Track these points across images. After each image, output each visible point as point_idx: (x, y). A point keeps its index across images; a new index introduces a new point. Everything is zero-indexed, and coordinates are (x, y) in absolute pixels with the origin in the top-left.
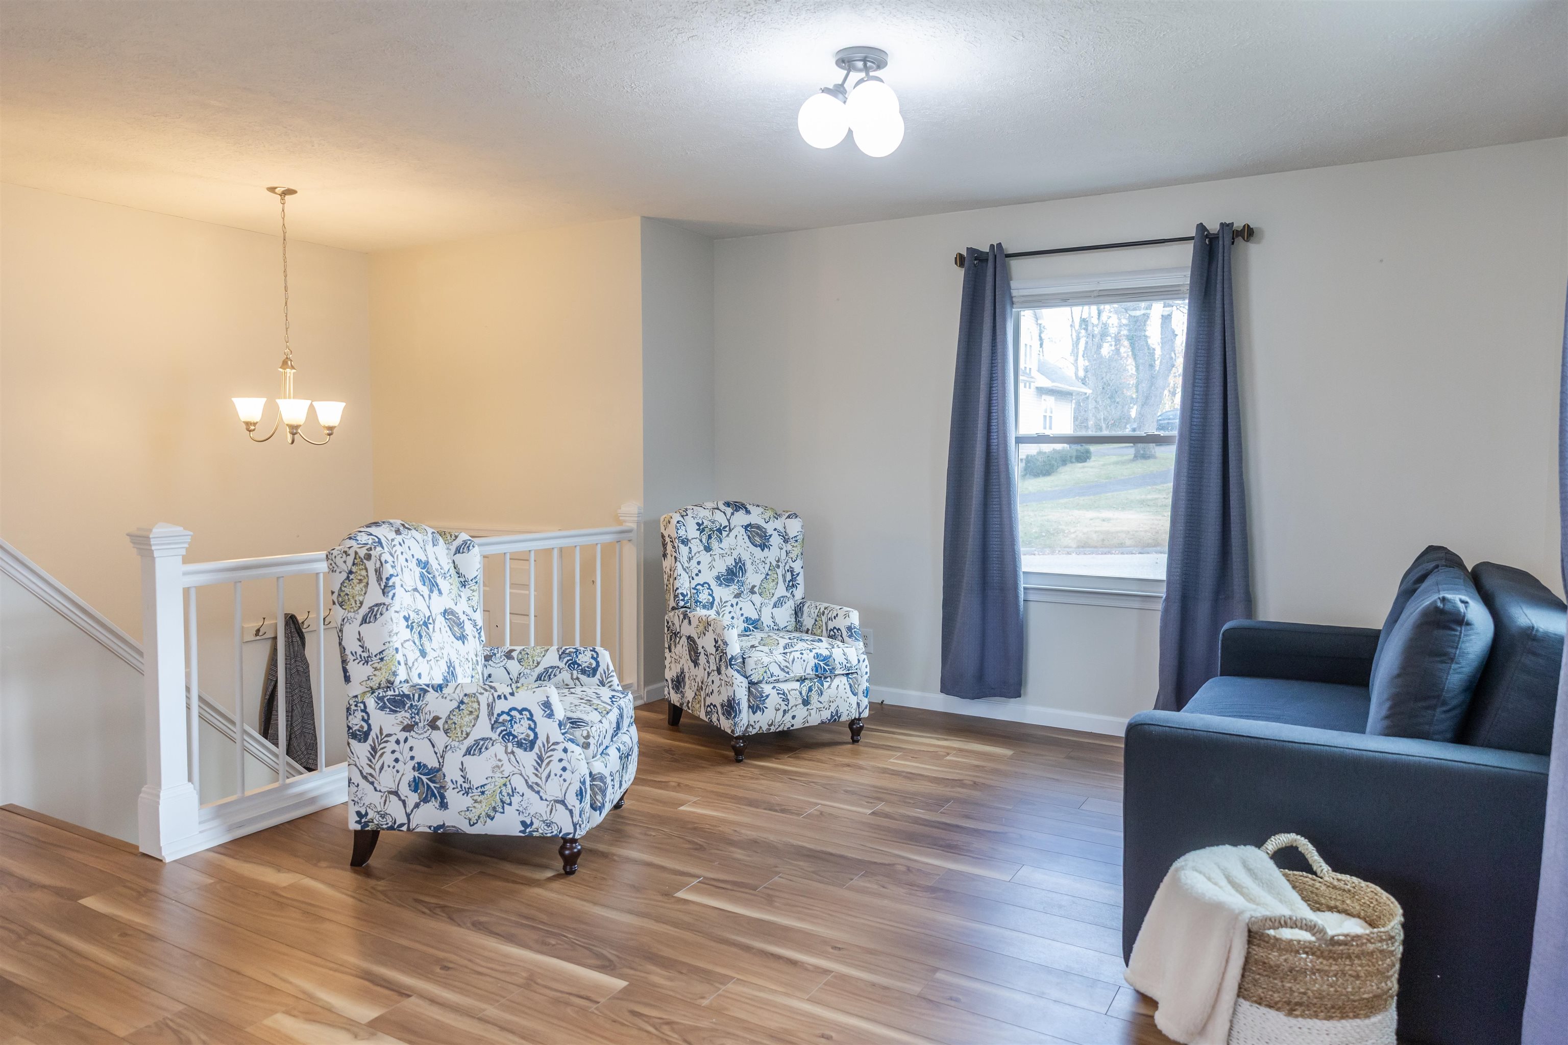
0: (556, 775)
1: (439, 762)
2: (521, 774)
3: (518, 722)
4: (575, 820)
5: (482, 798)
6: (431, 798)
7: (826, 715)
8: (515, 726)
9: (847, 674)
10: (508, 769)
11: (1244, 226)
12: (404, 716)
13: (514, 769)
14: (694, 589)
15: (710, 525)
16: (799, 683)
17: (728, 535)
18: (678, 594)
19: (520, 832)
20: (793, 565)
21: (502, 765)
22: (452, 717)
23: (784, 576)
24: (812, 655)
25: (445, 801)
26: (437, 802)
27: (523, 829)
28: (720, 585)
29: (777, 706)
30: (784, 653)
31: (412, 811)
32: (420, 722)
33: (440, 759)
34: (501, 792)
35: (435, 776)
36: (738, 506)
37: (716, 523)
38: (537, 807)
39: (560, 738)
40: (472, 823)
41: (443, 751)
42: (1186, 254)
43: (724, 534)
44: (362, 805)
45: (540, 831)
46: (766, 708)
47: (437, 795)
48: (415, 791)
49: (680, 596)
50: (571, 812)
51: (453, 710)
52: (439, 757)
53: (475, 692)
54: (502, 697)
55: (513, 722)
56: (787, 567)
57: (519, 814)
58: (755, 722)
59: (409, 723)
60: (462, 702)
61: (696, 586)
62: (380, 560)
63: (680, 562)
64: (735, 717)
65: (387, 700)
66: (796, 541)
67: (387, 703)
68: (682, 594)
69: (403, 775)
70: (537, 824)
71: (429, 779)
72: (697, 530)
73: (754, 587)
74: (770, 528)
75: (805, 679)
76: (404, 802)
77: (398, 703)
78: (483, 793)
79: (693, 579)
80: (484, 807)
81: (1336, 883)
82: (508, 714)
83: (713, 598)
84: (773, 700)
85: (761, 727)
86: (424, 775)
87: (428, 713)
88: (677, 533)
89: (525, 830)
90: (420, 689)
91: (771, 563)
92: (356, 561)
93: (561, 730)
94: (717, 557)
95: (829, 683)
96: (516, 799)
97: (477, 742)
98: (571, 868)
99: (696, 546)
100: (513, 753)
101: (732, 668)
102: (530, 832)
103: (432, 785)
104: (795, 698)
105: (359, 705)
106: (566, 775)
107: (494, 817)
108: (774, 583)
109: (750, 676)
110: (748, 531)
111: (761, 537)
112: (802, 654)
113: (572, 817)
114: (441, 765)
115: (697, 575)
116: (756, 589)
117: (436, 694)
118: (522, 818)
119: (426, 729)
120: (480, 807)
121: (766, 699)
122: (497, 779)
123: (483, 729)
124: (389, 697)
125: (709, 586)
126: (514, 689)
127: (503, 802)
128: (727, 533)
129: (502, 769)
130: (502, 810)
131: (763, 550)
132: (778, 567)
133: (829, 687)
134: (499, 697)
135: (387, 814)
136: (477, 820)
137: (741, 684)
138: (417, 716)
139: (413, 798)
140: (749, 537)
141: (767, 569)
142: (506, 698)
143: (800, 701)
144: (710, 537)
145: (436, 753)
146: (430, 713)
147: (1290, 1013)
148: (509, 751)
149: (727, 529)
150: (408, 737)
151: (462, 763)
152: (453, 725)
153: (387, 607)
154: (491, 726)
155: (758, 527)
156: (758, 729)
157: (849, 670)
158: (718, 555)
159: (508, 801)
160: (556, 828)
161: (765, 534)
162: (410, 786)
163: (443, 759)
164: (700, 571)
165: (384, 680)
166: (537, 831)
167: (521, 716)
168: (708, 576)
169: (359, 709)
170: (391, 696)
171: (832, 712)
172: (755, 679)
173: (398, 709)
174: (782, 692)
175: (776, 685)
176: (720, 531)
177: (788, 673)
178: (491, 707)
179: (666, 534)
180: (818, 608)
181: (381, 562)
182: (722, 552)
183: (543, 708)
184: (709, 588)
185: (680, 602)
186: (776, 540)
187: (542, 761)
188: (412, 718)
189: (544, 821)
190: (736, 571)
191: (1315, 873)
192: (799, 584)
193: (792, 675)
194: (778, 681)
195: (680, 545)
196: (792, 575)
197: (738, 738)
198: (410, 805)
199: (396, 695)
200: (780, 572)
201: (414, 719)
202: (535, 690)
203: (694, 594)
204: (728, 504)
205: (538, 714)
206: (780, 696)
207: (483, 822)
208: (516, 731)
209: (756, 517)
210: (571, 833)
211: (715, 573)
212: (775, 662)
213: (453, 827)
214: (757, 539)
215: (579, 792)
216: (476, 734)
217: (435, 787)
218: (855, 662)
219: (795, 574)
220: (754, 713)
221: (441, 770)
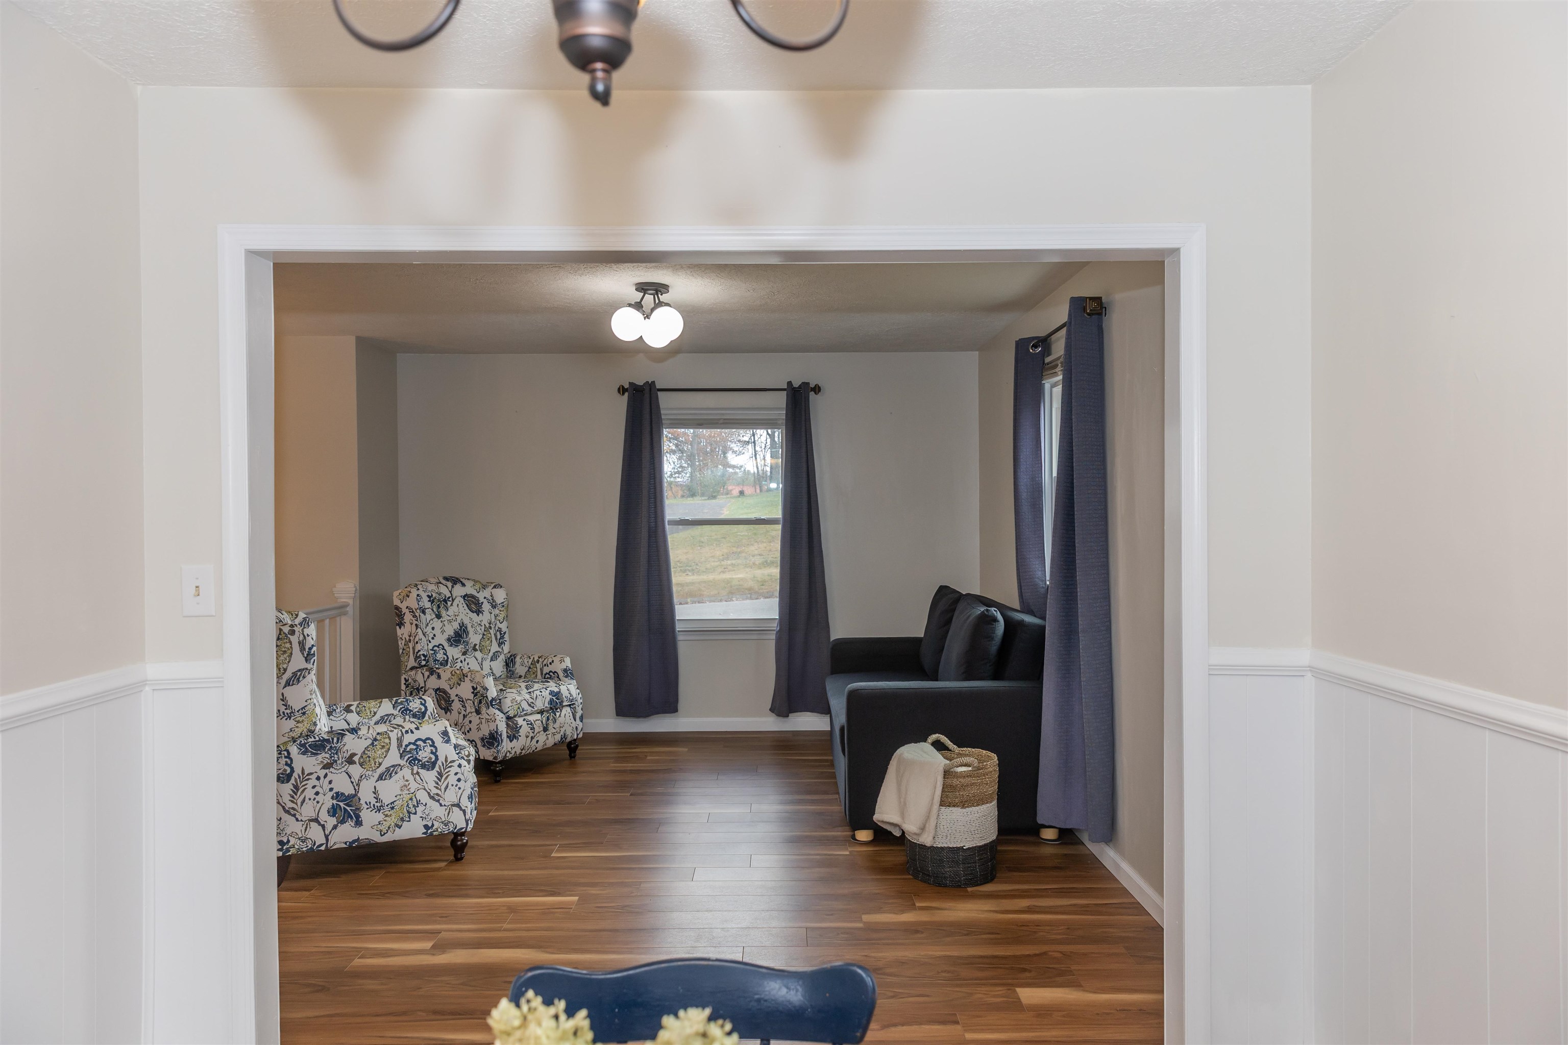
0: (452, 785)
1: (355, 789)
2: (425, 789)
3: (422, 749)
4: (467, 817)
5: (392, 812)
6: (347, 819)
7: (558, 738)
8: (420, 753)
9: (570, 705)
10: (413, 786)
11: (816, 385)
12: (324, 757)
13: (418, 785)
14: (432, 650)
15: (438, 597)
16: (540, 715)
17: (452, 605)
18: (420, 655)
19: (423, 834)
20: (501, 626)
21: (409, 784)
22: (366, 752)
23: (495, 635)
24: (548, 692)
25: (360, 819)
26: (352, 822)
27: (426, 831)
28: (451, 646)
29: (528, 734)
30: (529, 693)
31: (330, 832)
32: (339, 760)
33: (356, 787)
34: (408, 805)
35: (351, 801)
36: (455, 581)
37: (442, 594)
38: (437, 811)
39: (456, 757)
40: (383, 833)
41: (359, 780)
42: (781, 399)
43: (449, 603)
44: (284, 834)
45: (439, 830)
46: (520, 736)
47: (353, 816)
48: (334, 816)
49: (422, 656)
50: (464, 812)
51: (368, 747)
52: (355, 785)
53: (386, 730)
54: (409, 731)
55: (418, 750)
56: (497, 628)
57: (423, 820)
58: (511, 748)
59: (329, 761)
60: (375, 740)
61: (433, 647)
62: (303, 634)
63: (420, 628)
64: (498, 746)
65: (309, 745)
66: (503, 606)
67: (309, 748)
68: (423, 655)
69: (323, 804)
70: (436, 825)
71: (347, 805)
72: (429, 601)
73: (475, 645)
74: (481, 596)
75: (544, 711)
76: (323, 827)
77: (319, 746)
78: (392, 808)
79: (430, 642)
80: (393, 819)
81: (961, 752)
82: (414, 744)
83: (447, 656)
84: (525, 730)
85: (516, 752)
86: (341, 801)
87: (346, 752)
88: (418, 604)
89: (427, 831)
90: (337, 733)
91: (485, 625)
92: (280, 636)
93: (456, 751)
94: (446, 623)
95: (559, 713)
96: (420, 809)
97: (388, 769)
98: (461, 855)
99: (430, 615)
100: (418, 773)
101: (494, 708)
102: (431, 832)
103: (348, 809)
104: (538, 727)
105: (282, 753)
106: (460, 784)
107: (402, 825)
108: (489, 641)
109: (507, 712)
110: (466, 600)
111: (475, 604)
112: (541, 692)
113: (465, 815)
114: (357, 791)
115: (433, 638)
116: (477, 647)
117: (353, 736)
118: (425, 823)
119: (344, 764)
120: (390, 819)
121: (520, 729)
122: (405, 796)
123: (393, 757)
124: (310, 743)
125: (443, 646)
126: (418, 725)
127: (409, 813)
128: (451, 602)
129: (408, 788)
130: (408, 819)
131: (478, 615)
132: (490, 628)
133: (560, 716)
134: (407, 732)
135: (307, 838)
136: (387, 831)
137: (502, 719)
138: (336, 756)
139: (333, 821)
140: (467, 605)
141: (483, 630)
142: (412, 732)
143: (542, 729)
144: (439, 607)
145: (352, 783)
146: (347, 751)
147: (963, 807)
148: (415, 772)
149: (451, 599)
150: (328, 773)
151: (375, 787)
152: (368, 758)
153: (309, 671)
154: (399, 755)
155: (473, 596)
156: (513, 754)
157: (571, 702)
158: (447, 621)
159: (414, 811)
160: (452, 826)
161: (478, 602)
162: (328, 813)
163: (359, 787)
164: (434, 635)
165: (305, 730)
166: (437, 831)
167: (425, 745)
168: (441, 639)
169: (283, 755)
170: (312, 742)
171: (562, 735)
172: (511, 714)
173: (319, 752)
174: (530, 723)
175: (526, 717)
176: (445, 601)
177: (533, 707)
178: (400, 741)
179: (403, 607)
180: (532, 658)
181: (304, 636)
182: (449, 618)
183: (442, 736)
184: (443, 649)
185: (423, 662)
186: (486, 607)
187: (442, 776)
188: (331, 757)
189: (442, 822)
190: (461, 632)
191: (950, 750)
192: (506, 641)
193: (536, 709)
194: (526, 715)
195: (421, 614)
196: (501, 634)
197: (500, 762)
198: (329, 827)
199: (316, 741)
200: (492, 631)
201: (333, 758)
202: (435, 723)
203: (432, 654)
204: (446, 579)
205: (438, 741)
206: (529, 726)
207: (392, 831)
208: (421, 757)
209: (469, 589)
210: (463, 828)
211: (446, 636)
212: (525, 700)
213: (366, 839)
214: (473, 606)
215: (470, 796)
216: (387, 763)
217: (351, 810)
218: (575, 696)
219: (502, 633)
220: (511, 741)
221: (357, 795)
